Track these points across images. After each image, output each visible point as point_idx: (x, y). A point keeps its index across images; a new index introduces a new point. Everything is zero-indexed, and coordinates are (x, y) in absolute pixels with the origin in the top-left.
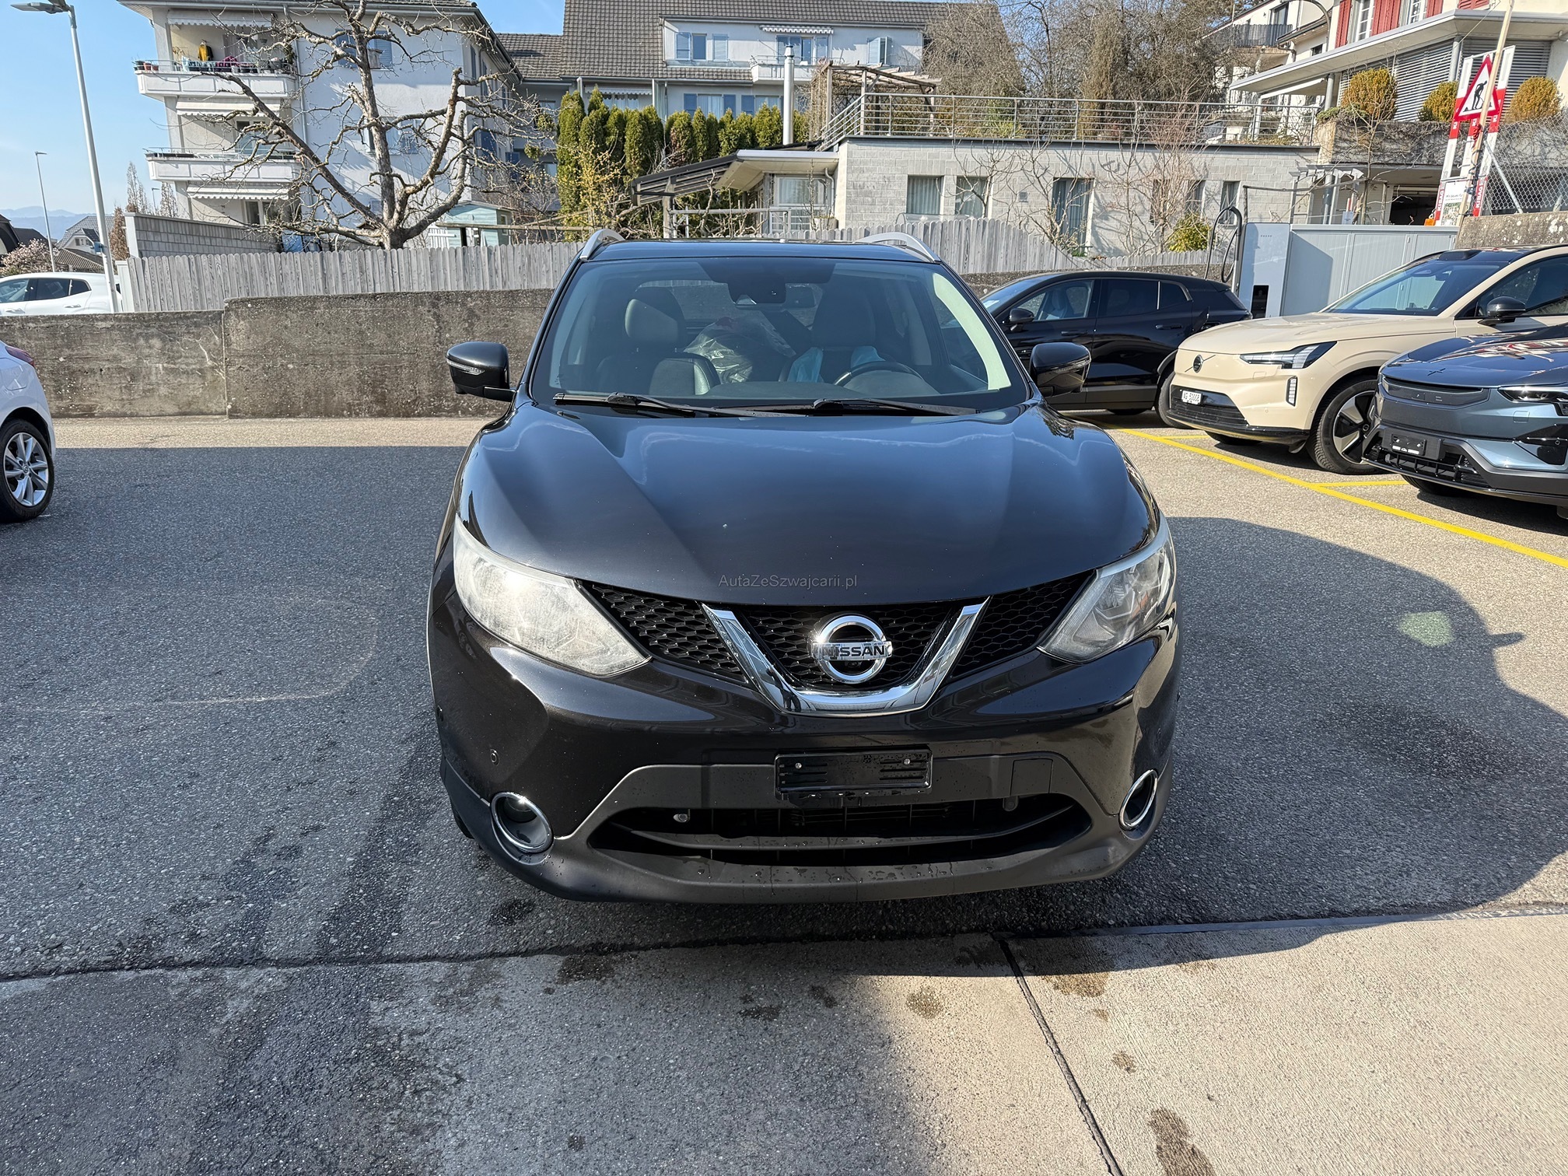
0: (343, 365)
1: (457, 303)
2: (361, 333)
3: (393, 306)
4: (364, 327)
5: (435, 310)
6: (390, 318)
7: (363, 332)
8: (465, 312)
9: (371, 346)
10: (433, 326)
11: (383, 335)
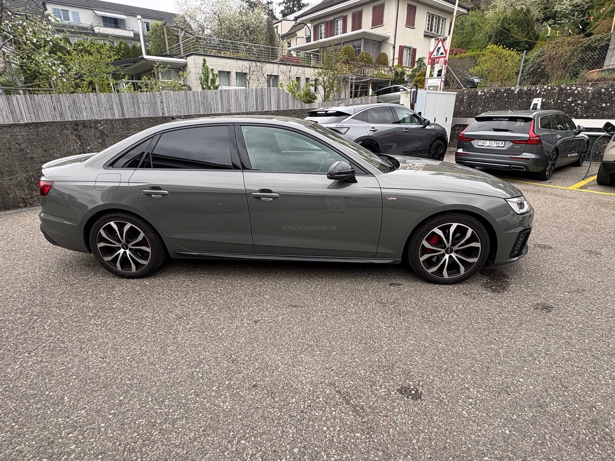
0: (11, 173)
1: (91, 127)
2: (22, 150)
3: (43, 131)
4: (23, 146)
5: (77, 132)
6: (43, 139)
7: (24, 150)
8: (98, 132)
9: (32, 158)
10: (77, 143)
11: (40, 151)
